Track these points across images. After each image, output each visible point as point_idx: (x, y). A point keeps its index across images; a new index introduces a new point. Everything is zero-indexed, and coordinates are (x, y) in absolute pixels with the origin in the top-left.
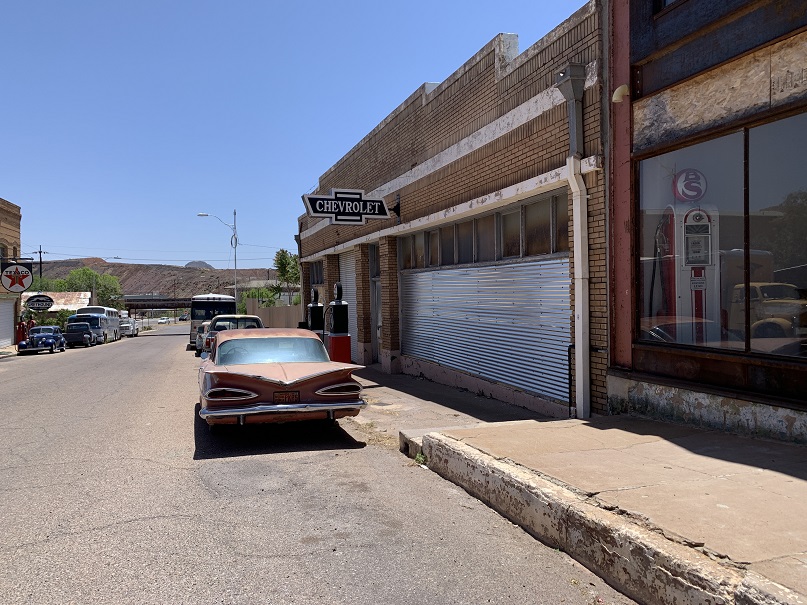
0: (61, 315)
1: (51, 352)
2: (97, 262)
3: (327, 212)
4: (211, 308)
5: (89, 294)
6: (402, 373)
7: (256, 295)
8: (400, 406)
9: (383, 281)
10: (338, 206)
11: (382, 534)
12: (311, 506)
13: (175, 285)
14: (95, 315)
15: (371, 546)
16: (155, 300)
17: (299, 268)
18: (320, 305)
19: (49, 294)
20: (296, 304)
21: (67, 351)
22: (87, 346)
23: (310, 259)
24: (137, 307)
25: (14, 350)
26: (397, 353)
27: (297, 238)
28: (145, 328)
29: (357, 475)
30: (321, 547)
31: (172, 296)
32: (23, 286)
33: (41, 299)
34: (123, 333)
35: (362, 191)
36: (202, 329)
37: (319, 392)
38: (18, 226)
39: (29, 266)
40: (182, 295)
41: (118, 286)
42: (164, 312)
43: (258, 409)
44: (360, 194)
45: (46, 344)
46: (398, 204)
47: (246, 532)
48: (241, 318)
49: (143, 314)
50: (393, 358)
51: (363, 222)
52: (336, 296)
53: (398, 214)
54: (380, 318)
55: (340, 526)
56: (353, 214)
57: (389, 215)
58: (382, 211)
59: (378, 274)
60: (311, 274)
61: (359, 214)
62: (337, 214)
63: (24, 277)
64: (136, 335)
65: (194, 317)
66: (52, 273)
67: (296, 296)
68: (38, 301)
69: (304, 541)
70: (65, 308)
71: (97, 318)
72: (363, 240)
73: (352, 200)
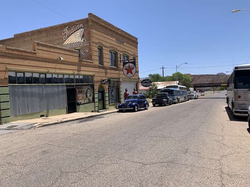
5: (178, 82)
32: (132, 74)
33: (147, 81)
38: (137, 47)
63: (132, 69)
68: (146, 82)
71: (173, 91)
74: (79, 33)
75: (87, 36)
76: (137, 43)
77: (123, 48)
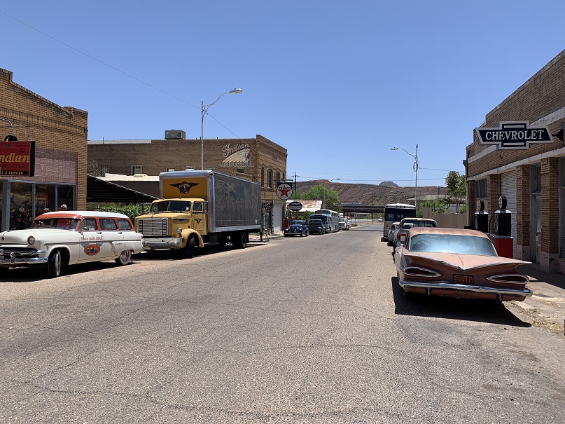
0: (306, 213)
1: (301, 236)
2: (325, 182)
3: (495, 141)
4: (398, 214)
5: (321, 202)
6: (561, 273)
7: (431, 205)
8: (561, 299)
9: (544, 196)
10: (504, 135)
11: (555, 397)
12: (488, 363)
13: (373, 197)
14: (325, 215)
15: (545, 404)
16: (360, 207)
17: (466, 185)
18: (485, 213)
19: (300, 201)
20: (462, 213)
21: (309, 236)
22: (320, 234)
23: (475, 178)
24: (349, 211)
25: (282, 233)
26: (554, 256)
27: (465, 163)
28: (353, 225)
29: (526, 347)
30: (499, 394)
31: (370, 204)
32: (287, 196)
33: (296, 204)
34: (340, 227)
35: (527, 122)
36: (393, 227)
37: (490, 279)
38: (286, 161)
39: (290, 184)
40: (377, 204)
41: (338, 197)
42: (365, 215)
43: (441, 285)
44: (525, 125)
45: (299, 231)
46: (562, 131)
47: (439, 370)
48: (421, 221)
49: (352, 216)
50: (551, 260)
51: (527, 147)
52: (501, 206)
53: (562, 139)
54: (539, 226)
55: (515, 383)
56: (519, 141)
57: (552, 140)
58: (545, 136)
59: (539, 189)
60: (476, 189)
61: (524, 141)
62: (503, 142)
63: (288, 191)
64: (348, 229)
65: (386, 219)
66: (301, 189)
67: (461, 207)
68: (294, 205)
69: (484, 386)
70: (308, 210)
71: (326, 217)
72: (525, 161)
73: (518, 130)
74: (245, 152)
75: (253, 157)
76: (286, 156)
77: (276, 165)
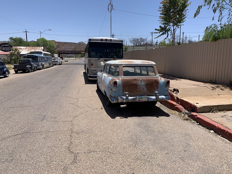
5: (43, 48)
22: (29, 72)
33: (6, 45)
34: (54, 64)
68: (4, 46)
